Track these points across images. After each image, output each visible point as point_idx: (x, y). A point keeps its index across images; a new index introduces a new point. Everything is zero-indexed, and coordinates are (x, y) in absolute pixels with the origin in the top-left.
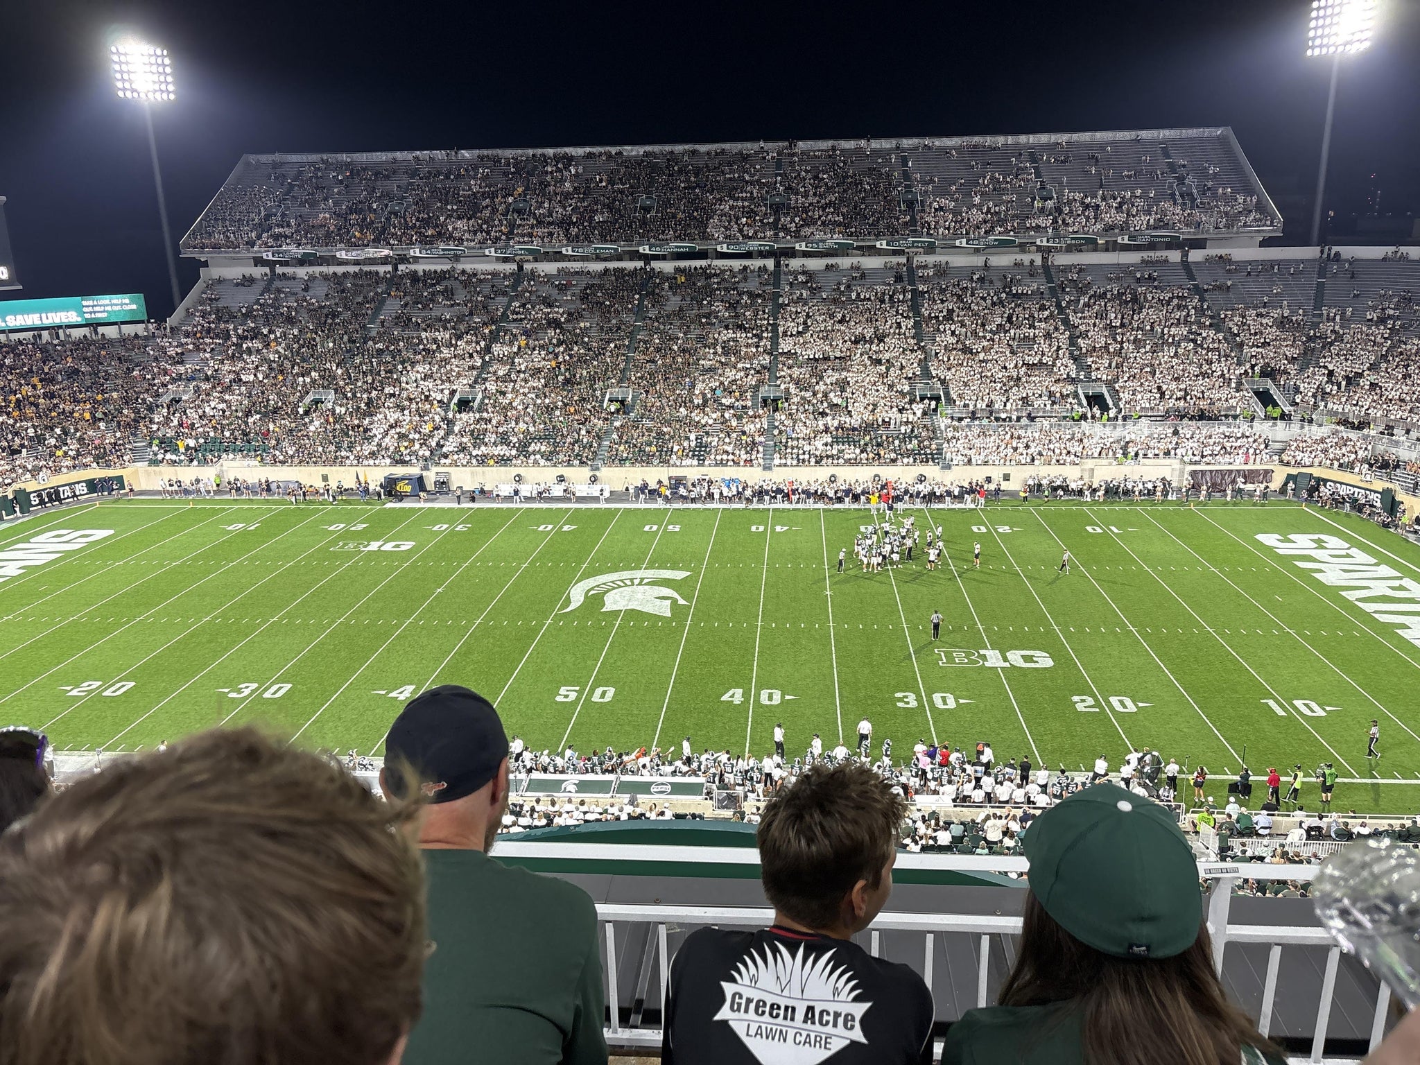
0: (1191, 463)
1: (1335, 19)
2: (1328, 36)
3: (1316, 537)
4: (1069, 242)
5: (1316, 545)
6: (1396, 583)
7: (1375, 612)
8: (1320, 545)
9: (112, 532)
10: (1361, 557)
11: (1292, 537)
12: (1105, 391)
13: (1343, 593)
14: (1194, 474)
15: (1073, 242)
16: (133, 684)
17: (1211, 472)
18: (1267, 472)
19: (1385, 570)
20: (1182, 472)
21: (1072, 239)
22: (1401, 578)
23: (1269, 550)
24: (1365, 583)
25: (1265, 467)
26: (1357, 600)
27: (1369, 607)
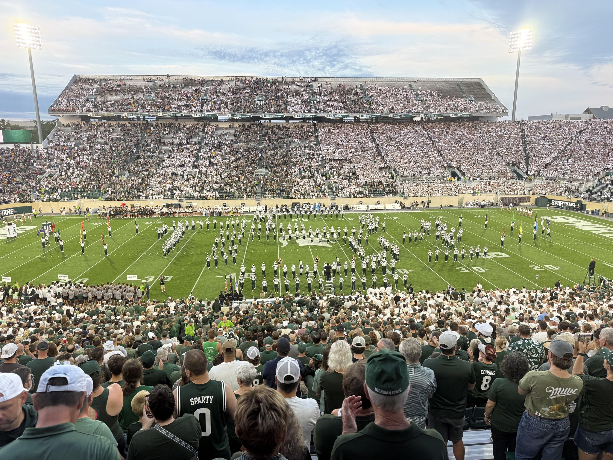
0: (500, 194)
1: (518, 39)
2: (516, 45)
3: (562, 217)
5: (565, 219)
9: (36, 227)
10: (583, 221)
12: (456, 171)
14: (502, 199)
16: (88, 279)
17: (508, 198)
18: (528, 198)
19: (598, 225)
20: (497, 198)
21: (433, 115)
24: (596, 229)
26: (599, 234)
27: (606, 236)
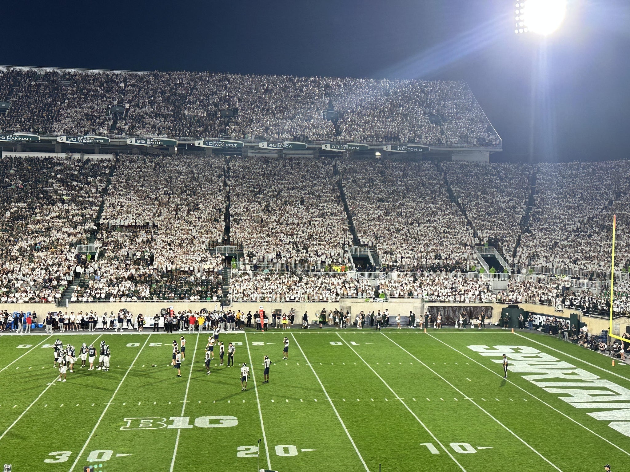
0: (430, 301)
3: (516, 347)
4: (347, 148)
5: (514, 351)
6: (571, 371)
7: (546, 387)
8: (517, 351)
10: (545, 356)
11: (495, 347)
12: (369, 254)
13: (524, 377)
14: (431, 309)
15: (350, 148)
17: (444, 307)
18: (487, 308)
19: (564, 364)
20: (423, 308)
21: (349, 146)
22: (575, 369)
23: (476, 355)
24: (544, 371)
25: (487, 305)
26: (534, 380)
27: (540, 385)
